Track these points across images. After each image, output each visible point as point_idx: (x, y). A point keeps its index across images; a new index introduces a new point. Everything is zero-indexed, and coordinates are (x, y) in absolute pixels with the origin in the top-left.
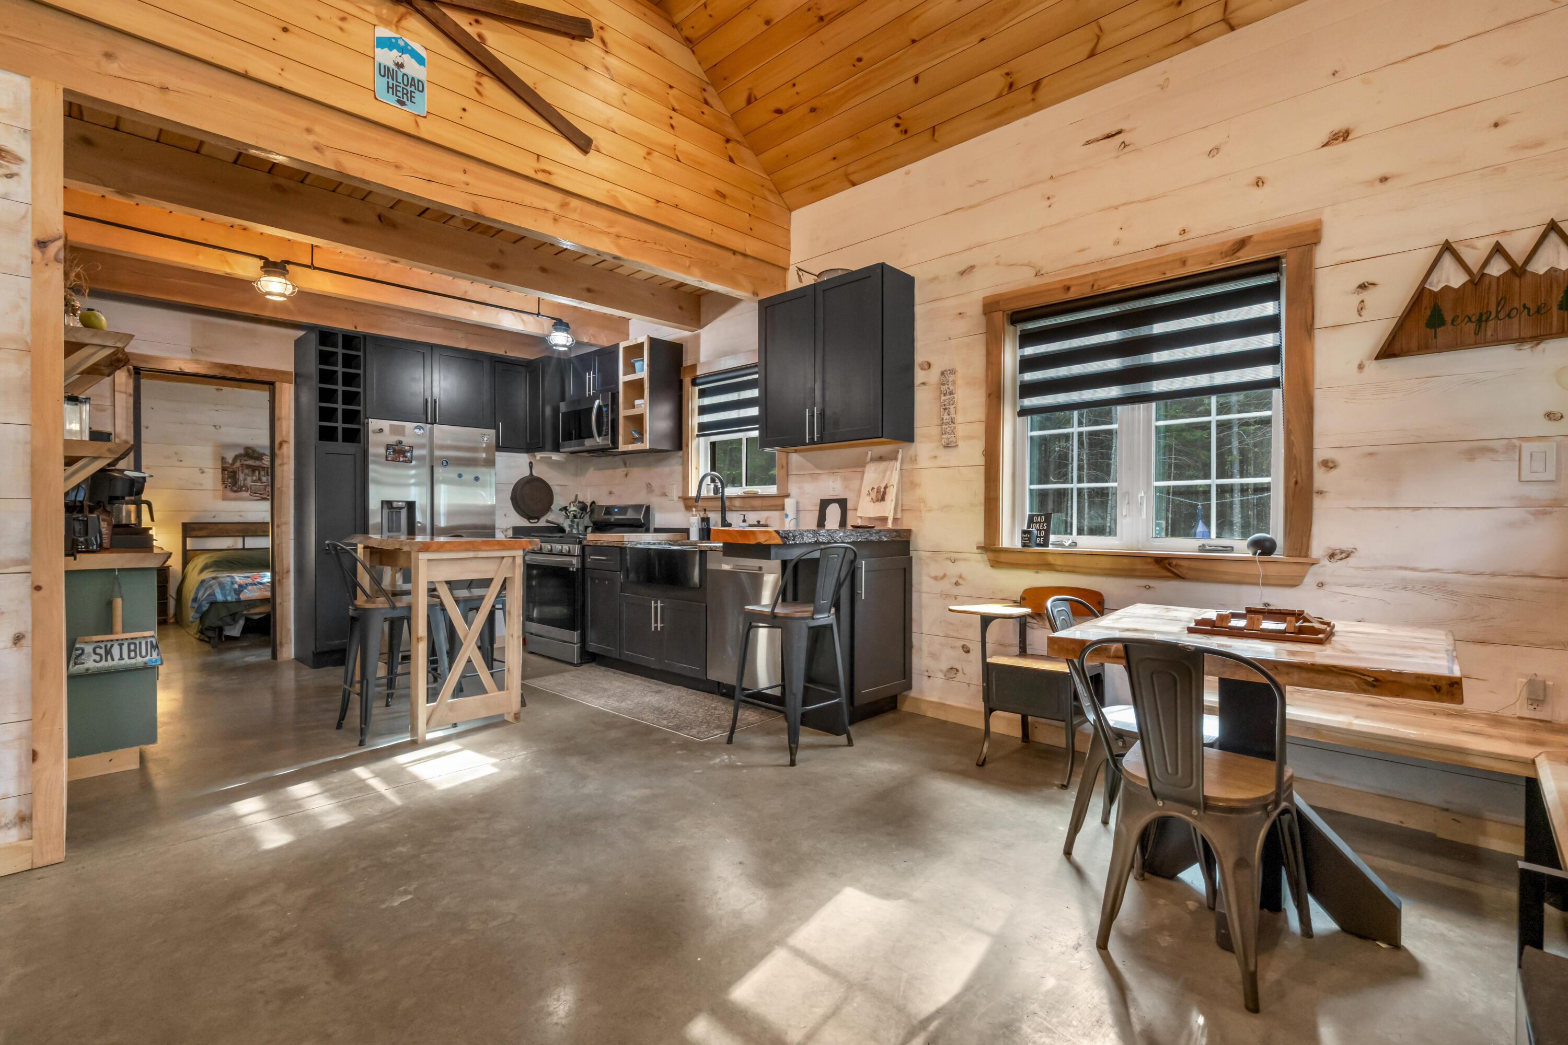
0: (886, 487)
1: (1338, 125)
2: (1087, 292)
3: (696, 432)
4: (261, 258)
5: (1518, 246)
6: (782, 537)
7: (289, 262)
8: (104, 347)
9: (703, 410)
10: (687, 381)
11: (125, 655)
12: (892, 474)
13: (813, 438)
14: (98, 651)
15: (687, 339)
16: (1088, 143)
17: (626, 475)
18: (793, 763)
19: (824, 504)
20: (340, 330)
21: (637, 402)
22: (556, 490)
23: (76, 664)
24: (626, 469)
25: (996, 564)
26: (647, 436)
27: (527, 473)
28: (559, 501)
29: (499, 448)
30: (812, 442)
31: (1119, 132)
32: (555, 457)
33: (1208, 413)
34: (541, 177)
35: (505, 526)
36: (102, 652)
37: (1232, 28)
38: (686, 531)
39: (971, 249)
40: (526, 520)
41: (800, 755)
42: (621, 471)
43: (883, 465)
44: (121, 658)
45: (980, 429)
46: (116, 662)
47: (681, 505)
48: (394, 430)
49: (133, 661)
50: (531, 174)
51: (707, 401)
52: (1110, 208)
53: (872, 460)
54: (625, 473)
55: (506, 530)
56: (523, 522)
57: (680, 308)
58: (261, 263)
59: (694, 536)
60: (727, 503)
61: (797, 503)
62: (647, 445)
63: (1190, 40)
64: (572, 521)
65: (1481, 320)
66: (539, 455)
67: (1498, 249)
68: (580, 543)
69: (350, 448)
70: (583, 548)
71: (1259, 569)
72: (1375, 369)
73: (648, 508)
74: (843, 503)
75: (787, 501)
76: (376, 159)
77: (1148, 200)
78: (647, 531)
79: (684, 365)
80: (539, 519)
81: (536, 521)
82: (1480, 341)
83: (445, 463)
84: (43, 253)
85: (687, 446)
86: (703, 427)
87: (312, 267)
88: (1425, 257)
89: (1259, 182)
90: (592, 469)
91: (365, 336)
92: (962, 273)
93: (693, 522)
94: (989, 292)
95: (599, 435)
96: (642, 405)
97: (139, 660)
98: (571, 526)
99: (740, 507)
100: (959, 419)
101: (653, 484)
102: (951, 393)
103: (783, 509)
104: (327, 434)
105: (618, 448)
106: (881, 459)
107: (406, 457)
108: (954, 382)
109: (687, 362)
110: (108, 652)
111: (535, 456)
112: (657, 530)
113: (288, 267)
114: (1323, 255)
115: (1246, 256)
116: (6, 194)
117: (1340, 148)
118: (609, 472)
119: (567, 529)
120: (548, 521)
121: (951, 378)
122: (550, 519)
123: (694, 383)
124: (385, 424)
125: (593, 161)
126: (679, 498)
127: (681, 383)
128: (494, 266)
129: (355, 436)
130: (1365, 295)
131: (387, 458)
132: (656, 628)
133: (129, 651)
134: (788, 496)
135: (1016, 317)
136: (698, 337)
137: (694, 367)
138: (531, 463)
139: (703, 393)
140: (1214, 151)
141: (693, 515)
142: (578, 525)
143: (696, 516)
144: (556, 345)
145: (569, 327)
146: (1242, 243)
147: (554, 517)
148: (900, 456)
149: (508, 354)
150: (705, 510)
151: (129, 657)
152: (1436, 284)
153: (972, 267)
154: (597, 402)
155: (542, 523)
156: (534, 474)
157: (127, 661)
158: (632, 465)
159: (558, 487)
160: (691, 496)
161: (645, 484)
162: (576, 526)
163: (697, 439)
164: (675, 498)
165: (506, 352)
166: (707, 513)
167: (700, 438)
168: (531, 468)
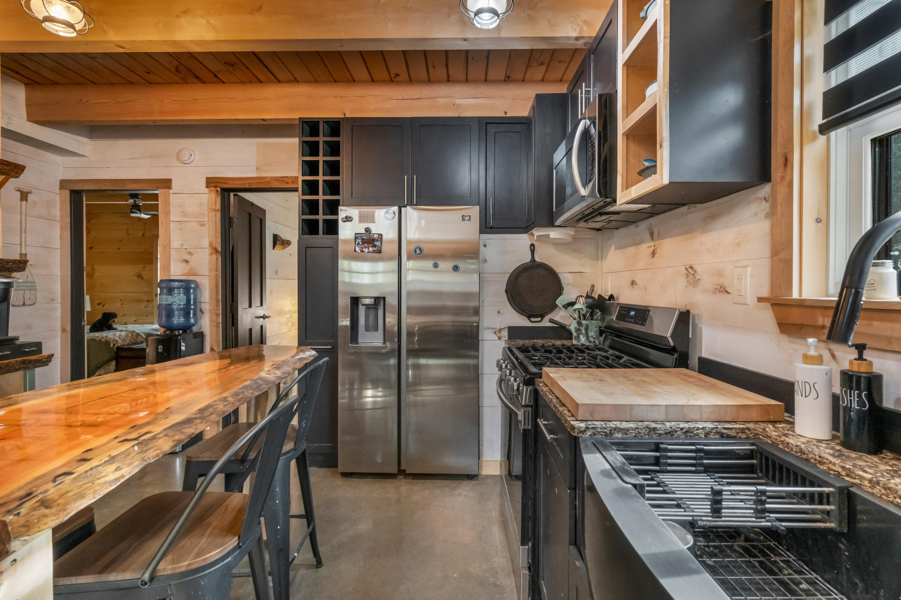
17: (653, 254)
20: (323, 119)
22: (566, 279)
24: (652, 244)
27: (527, 259)
28: (567, 294)
32: (554, 234)
35: (497, 326)
40: (525, 318)
42: (645, 248)
48: (362, 219)
54: (651, 250)
55: (500, 330)
56: (522, 321)
62: (664, 176)
64: (579, 324)
69: (328, 240)
73: (687, 316)
80: (542, 317)
81: (539, 319)
83: (418, 251)
85: (787, 162)
98: (578, 330)
101: (698, 268)
104: (309, 228)
105: (614, 201)
107: (375, 246)
111: (535, 235)
120: (551, 321)
122: (554, 317)
124: (354, 212)
126: (760, 300)
129: (329, 228)
131: (355, 249)
138: (532, 245)
142: (587, 329)
147: (559, 314)
149: (508, 115)
155: (546, 323)
156: (537, 259)
158: (660, 237)
159: (570, 275)
160: (795, 295)
161: (683, 269)
162: (583, 331)
163: (822, 139)
164: (751, 300)
165: (506, 113)
166: (867, 354)
167: (833, 134)
168: (533, 252)
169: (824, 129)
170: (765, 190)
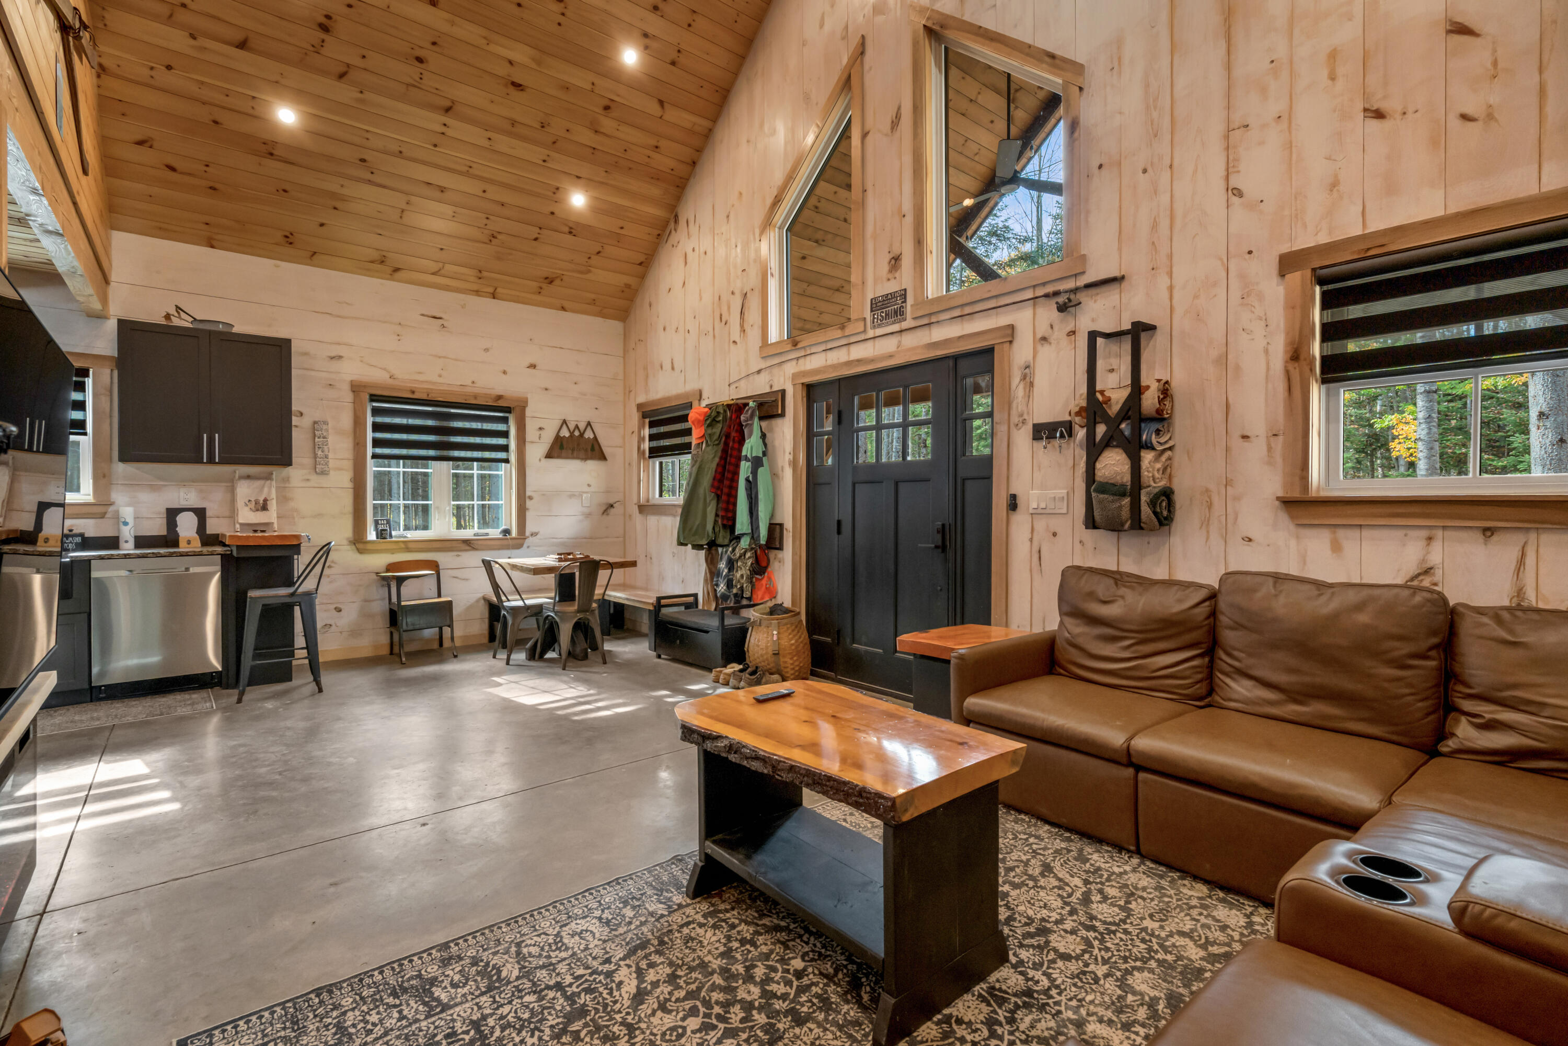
0: (265, 500)
1: (533, 362)
2: (424, 397)
5: (582, 426)
12: (270, 491)
13: (214, 459)
16: (423, 315)
19: (172, 514)
25: (360, 551)
30: (212, 462)
31: (440, 318)
33: (473, 469)
37: (494, 298)
39: (339, 344)
43: (258, 483)
45: (348, 465)
52: (436, 356)
53: (242, 477)
63: (477, 293)
65: (573, 450)
67: (577, 427)
71: (505, 542)
72: (544, 460)
74: (201, 513)
77: (456, 360)
82: (573, 458)
88: (557, 423)
89: (505, 372)
92: (332, 358)
94: (354, 378)
100: (331, 456)
102: (324, 438)
106: (248, 477)
108: (327, 430)
114: (528, 412)
115: (501, 403)
117: (531, 371)
121: (325, 427)
130: (541, 432)
134: (112, 504)
135: (374, 398)
140: (486, 350)
146: (500, 397)
148: (274, 476)
152: (562, 435)
153: (340, 357)
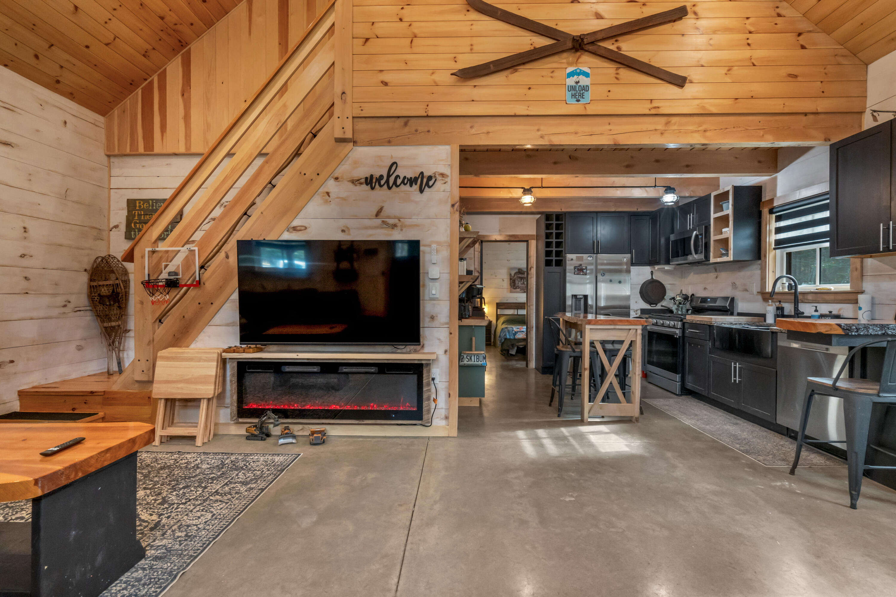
3: (773, 246)
4: (522, 188)
6: (843, 329)
7: (533, 187)
8: (471, 238)
9: (779, 230)
10: (765, 211)
11: (476, 361)
13: (889, 247)
14: (468, 357)
15: (765, 183)
17: (717, 277)
18: (853, 506)
20: (554, 212)
21: (724, 230)
22: (667, 287)
23: (462, 361)
24: (716, 273)
26: (731, 252)
27: (649, 278)
28: (670, 294)
29: (633, 264)
30: (887, 249)
32: (667, 267)
34: (653, 112)
35: (636, 308)
36: (469, 358)
38: (763, 316)
40: (649, 305)
41: (861, 502)
42: (712, 275)
44: (474, 361)
46: (473, 363)
47: (760, 297)
48: (578, 259)
49: (478, 363)
50: (647, 112)
51: (783, 224)
54: (715, 276)
55: (637, 310)
56: (647, 306)
57: (759, 162)
58: (522, 190)
59: (770, 320)
60: (800, 297)
61: (873, 298)
62: (731, 258)
64: (678, 306)
66: (657, 267)
68: (681, 321)
69: (558, 269)
70: (684, 324)
73: (733, 299)
75: (861, 297)
76: (566, 133)
78: (732, 314)
79: (763, 200)
80: (656, 304)
81: (655, 305)
83: (603, 274)
84: (453, 209)
85: (765, 256)
86: (778, 243)
87: (542, 187)
90: (692, 274)
91: (566, 213)
93: (770, 310)
95: (696, 253)
96: (728, 232)
97: (480, 362)
98: (677, 309)
99: (813, 300)
101: (737, 283)
103: (857, 303)
104: (548, 263)
105: (709, 261)
107: (584, 272)
109: (766, 197)
110: (471, 358)
111: (655, 268)
112: (740, 314)
113: (532, 190)
116: (444, 190)
118: (704, 275)
119: (675, 311)
120: (662, 306)
122: (663, 305)
123: (771, 212)
124: (574, 256)
125: (689, 90)
126: (758, 292)
127: (760, 213)
128: (628, 166)
129: (559, 263)
131: (574, 273)
132: (735, 381)
133: (477, 359)
134: (862, 292)
136: (775, 179)
137: (772, 201)
138: (652, 272)
139: (779, 219)
141: (769, 305)
142: (682, 309)
143: (772, 305)
144: (666, 202)
145: (675, 190)
147: (666, 303)
149: (639, 210)
150: (780, 302)
151: (477, 361)
154: (695, 232)
155: (659, 307)
156: (654, 278)
157: (476, 363)
158: (720, 271)
159: (669, 285)
160: (767, 291)
161: (731, 284)
162: (680, 310)
163: (774, 251)
164: (755, 293)
165: (637, 209)
166: (781, 303)
167: (777, 250)
168: (652, 274)
169: (775, 249)
170: (759, 262)
